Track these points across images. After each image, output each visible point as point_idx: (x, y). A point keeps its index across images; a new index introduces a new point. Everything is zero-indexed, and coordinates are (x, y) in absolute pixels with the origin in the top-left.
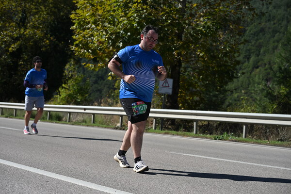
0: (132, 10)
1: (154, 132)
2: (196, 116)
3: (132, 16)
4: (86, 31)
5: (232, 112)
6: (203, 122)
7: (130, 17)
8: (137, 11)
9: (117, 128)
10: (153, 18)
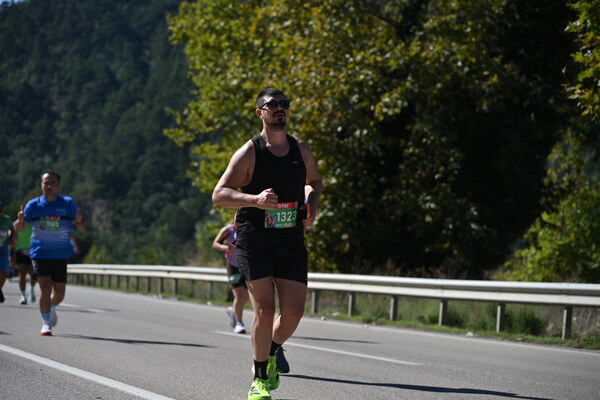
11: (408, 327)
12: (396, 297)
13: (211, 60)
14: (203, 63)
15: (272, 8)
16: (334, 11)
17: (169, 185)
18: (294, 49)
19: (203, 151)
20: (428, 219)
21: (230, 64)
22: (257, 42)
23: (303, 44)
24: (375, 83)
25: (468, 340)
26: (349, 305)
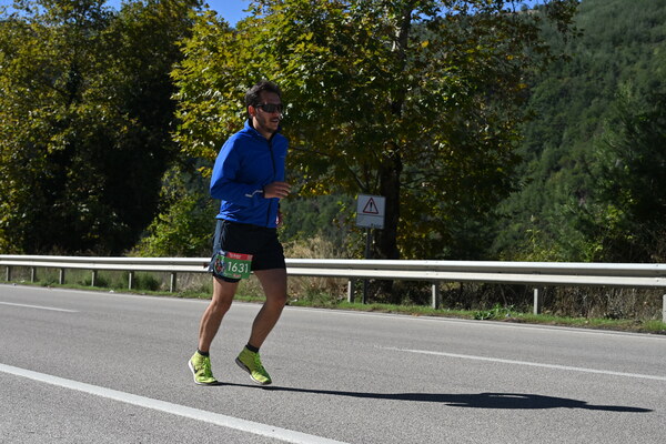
0: (296, 57)
1: (350, 308)
2: (435, 273)
3: (296, 69)
4: (202, 103)
5: (510, 260)
6: (450, 284)
7: (293, 71)
8: (305, 59)
10: (340, 73)
11: (72, 288)
12: (63, 269)
20: (83, 218)
24: (47, 129)
25: (110, 296)
26: (32, 275)
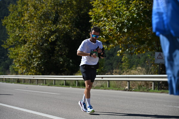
0: (133, 5)
1: (153, 92)
3: (133, 9)
4: (100, 22)
7: (131, 10)
8: (136, 6)
9: (126, 90)
10: (148, 10)
11: (58, 86)
12: (55, 80)
13: (12, 29)
14: (10, 30)
15: (25, 18)
16: (39, 18)
17: (3, 57)
18: (30, 27)
19: (11, 50)
20: (61, 63)
21: (16, 30)
22: (22, 25)
23: (32, 25)
24: (49, 34)
25: (70, 88)
26: (45, 82)
